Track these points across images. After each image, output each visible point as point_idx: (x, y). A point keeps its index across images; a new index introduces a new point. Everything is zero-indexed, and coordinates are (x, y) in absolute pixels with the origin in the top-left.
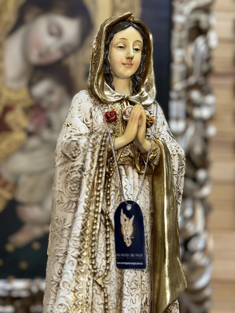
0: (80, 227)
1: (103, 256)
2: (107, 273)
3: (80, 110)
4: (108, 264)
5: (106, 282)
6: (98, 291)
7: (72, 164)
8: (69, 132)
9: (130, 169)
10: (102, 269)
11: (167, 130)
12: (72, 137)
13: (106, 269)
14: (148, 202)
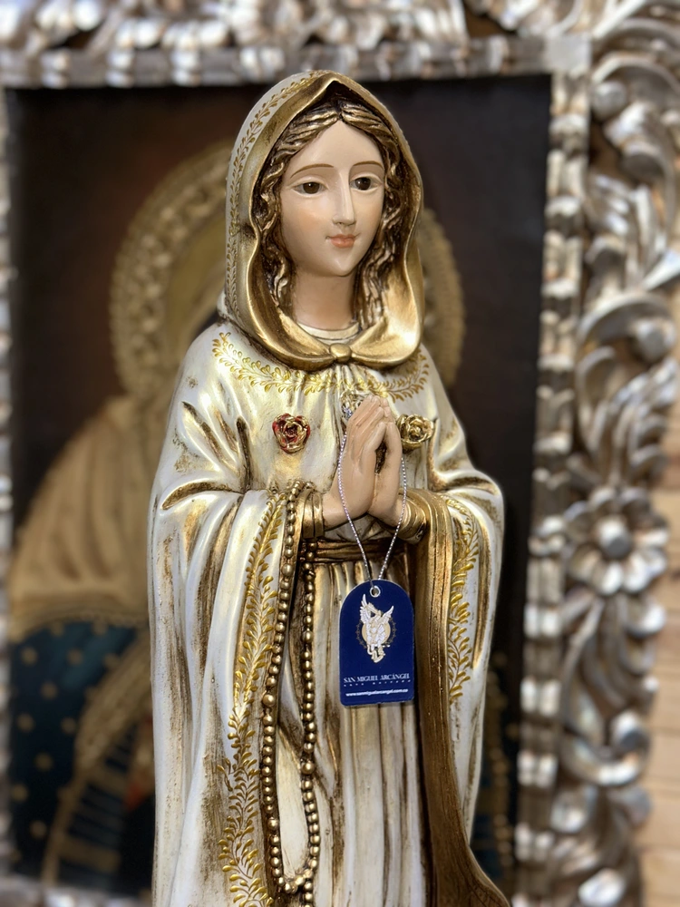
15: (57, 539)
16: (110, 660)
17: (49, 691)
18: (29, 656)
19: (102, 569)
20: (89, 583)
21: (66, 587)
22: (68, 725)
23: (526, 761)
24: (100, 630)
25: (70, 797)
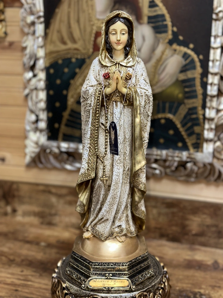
0: (90, 134)
1: (104, 147)
2: (105, 155)
3: (94, 71)
4: (106, 151)
5: (105, 160)
6: (101, 163)
7: (86, 102)
8: (86, 85)
9: (119, 103)
10: (103, 153)
11: (144, 79)
12: (87, 87)
13: (105, 154)
14: (130, 120)
15: (59, 31)
16: (77, 70)
17: (58, 82)
18: (52, 71)
19: (74, 41)
20: (70, 45)
21: (63, 47)
22: (65, 92)
23: (209, 87)
24: (74, 60)
25: (66, 115)
